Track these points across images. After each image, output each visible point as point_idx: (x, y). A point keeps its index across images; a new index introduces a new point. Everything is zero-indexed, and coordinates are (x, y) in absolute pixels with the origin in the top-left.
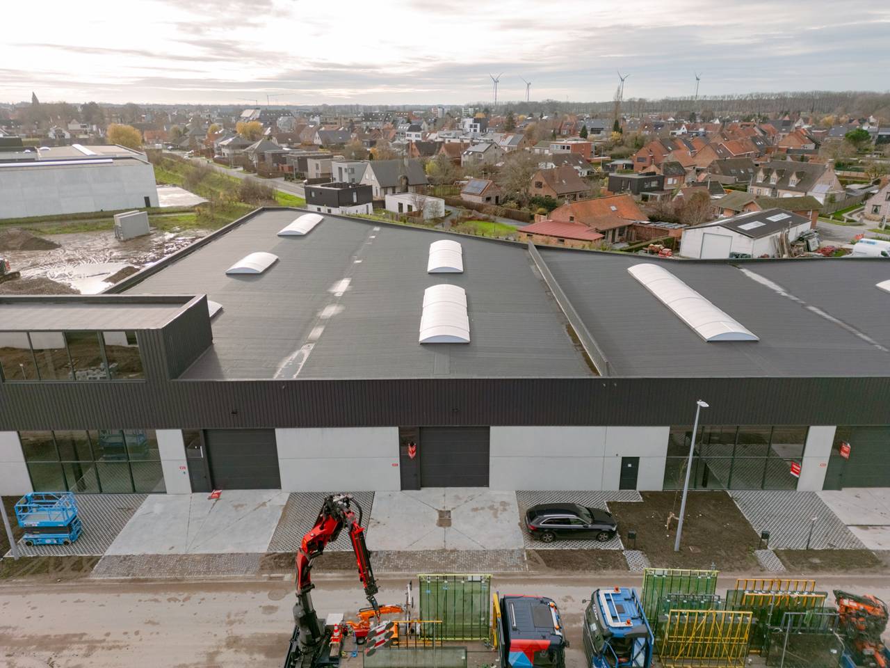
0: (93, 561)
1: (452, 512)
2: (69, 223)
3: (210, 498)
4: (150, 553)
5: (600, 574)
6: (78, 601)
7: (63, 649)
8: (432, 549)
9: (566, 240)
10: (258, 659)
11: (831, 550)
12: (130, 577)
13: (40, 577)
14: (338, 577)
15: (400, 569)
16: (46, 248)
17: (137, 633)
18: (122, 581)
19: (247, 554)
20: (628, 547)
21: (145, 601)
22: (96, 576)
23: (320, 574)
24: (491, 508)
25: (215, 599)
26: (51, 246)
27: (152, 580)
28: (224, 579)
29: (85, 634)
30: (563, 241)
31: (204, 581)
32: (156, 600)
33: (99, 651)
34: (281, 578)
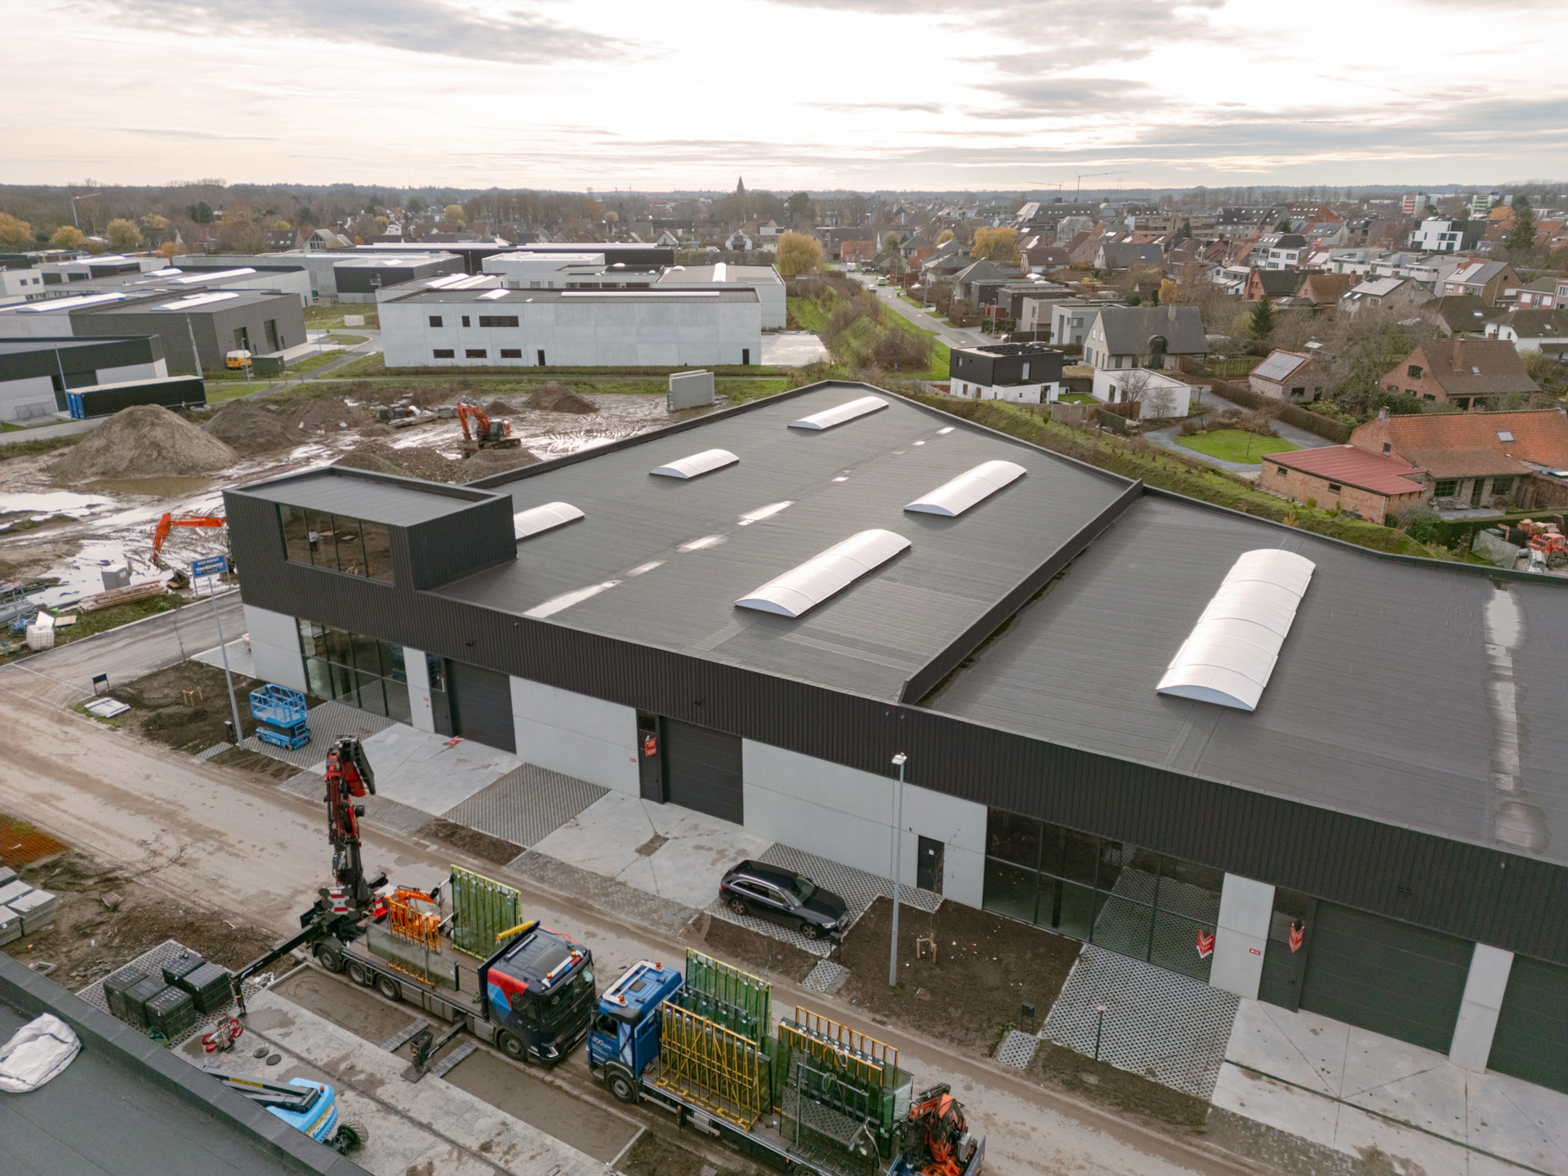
0: (294, 771)
1: (669, 841)
2: (630, 379)
3: (445, 744)
6: (249, 805)
7: (201, 840)
8: (599, 873)
9: (1344, 488)
13: (244, 772)
16: (578, 412)
17: (262, 849)
18: (299, 799)
19: (421, 812)
20: (833, 957)
22: (283, 788)
24: (722, 852)
26: (587, 409)
28: (379, 829)
29: (225, 834)
30: (1338, 488)
33: (222, 854)
34: (426, 847)
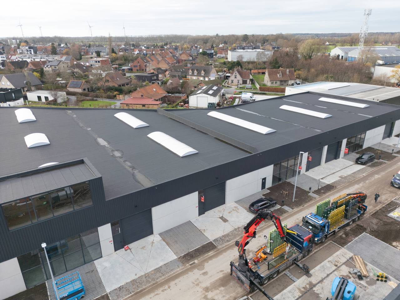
0: (106, 297)
1: (223, 216)
4: (129, 281)
5: (283, 216)
8: (232, 230)
9: (146, 105)
10: (222, 289)
11: (322, 187)
12: (133, 294)
14: (213, 253)
15: (229, 241)
18: (131, 296)
19: (171, 262)
20: (282, 206)
21: (153, 297)
23: (206, 255)
24: (233, 210)
25: (180, 281)
27: (144, 289)
28: (173, 274)
30: (145, 106)
31: (166, 278)
32: (157, 294)
34: (194, 263)
